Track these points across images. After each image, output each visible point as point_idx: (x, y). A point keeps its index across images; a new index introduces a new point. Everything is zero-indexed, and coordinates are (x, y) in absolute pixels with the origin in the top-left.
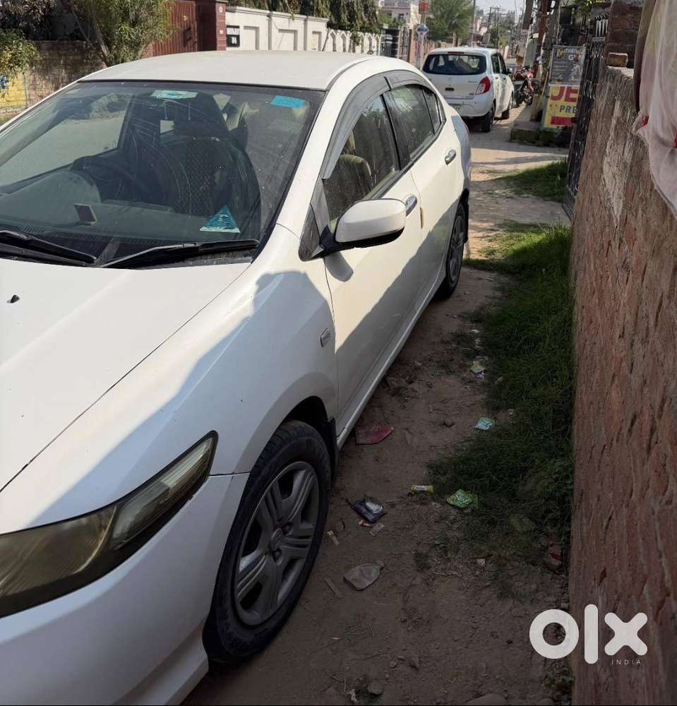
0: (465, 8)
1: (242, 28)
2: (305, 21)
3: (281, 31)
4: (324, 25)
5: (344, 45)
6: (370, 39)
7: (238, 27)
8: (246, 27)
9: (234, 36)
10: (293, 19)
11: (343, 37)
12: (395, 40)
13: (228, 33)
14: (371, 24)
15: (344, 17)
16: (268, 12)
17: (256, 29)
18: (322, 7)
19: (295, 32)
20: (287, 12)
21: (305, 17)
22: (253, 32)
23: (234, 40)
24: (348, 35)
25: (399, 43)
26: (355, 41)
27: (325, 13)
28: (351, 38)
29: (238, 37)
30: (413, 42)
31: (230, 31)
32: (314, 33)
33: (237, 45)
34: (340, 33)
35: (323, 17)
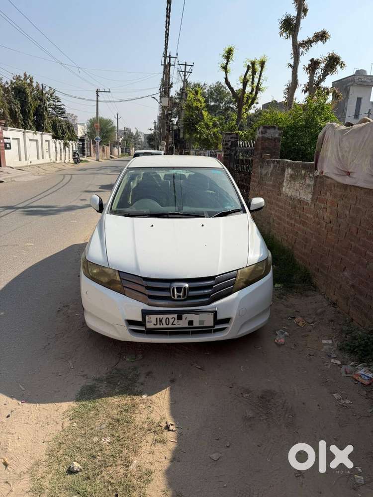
0: (110, 128)
1: (11, 139)
2: (41, 135)
3: (30, 140)
4: (51, 137)
5: (60, 147)
6: (72, 144)
7: (9, 138)
8: (13, 139)
9: (8, 143)
10: (36, 134)
11: (60, 143)
12: (83, 144)
13: (5, 142)
14: (72, 136)
15: (60, 132)
16: (24, 130)
17: (18, 139)
18: (48, 127)
19: (37, 141)
20: (32, 130)
21: (41, 132)
22: (17, 141)
23: (8, 146)
24: (62, 142)
25: (86, 146)
26: (66, 144)
27: (50, 131)
28: (64, 143)
29: (10, 144)
30: (92, 146)
31: (6, 141)
32: (46, 141)
33: (10, 148)
34: (58, 141)
35: (49, 132)
